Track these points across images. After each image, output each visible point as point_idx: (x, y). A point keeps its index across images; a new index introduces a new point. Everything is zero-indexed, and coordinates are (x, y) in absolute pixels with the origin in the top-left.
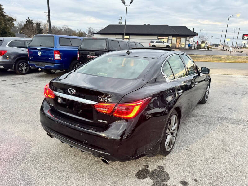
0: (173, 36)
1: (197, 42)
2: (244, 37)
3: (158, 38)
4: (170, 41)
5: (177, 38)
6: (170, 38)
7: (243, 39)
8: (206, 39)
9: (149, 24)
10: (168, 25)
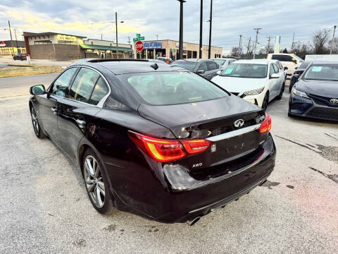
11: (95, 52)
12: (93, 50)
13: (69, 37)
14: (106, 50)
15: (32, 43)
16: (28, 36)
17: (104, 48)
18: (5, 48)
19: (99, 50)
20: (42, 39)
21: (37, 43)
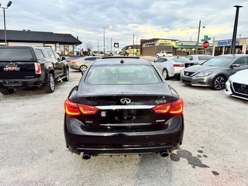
0: (61, 43)
1: (82, 49)
2: (116, 45)
3: (44, 45)
4: (58, 49)
5: (64, 46)
6: (58, 45)
7: (115, 47)
8: (91, 47)
9: (30, 30)
10: (53, 33)
11: (183, 50)
12: (182, 48)
13: (167, 41)
14: (191, 49)
15: (144, 46)
16: (143, 42)
17: (191, 47)
18: (131, 50)
19: (186, 48)
20: (150, 43)
21: (147, 46)
